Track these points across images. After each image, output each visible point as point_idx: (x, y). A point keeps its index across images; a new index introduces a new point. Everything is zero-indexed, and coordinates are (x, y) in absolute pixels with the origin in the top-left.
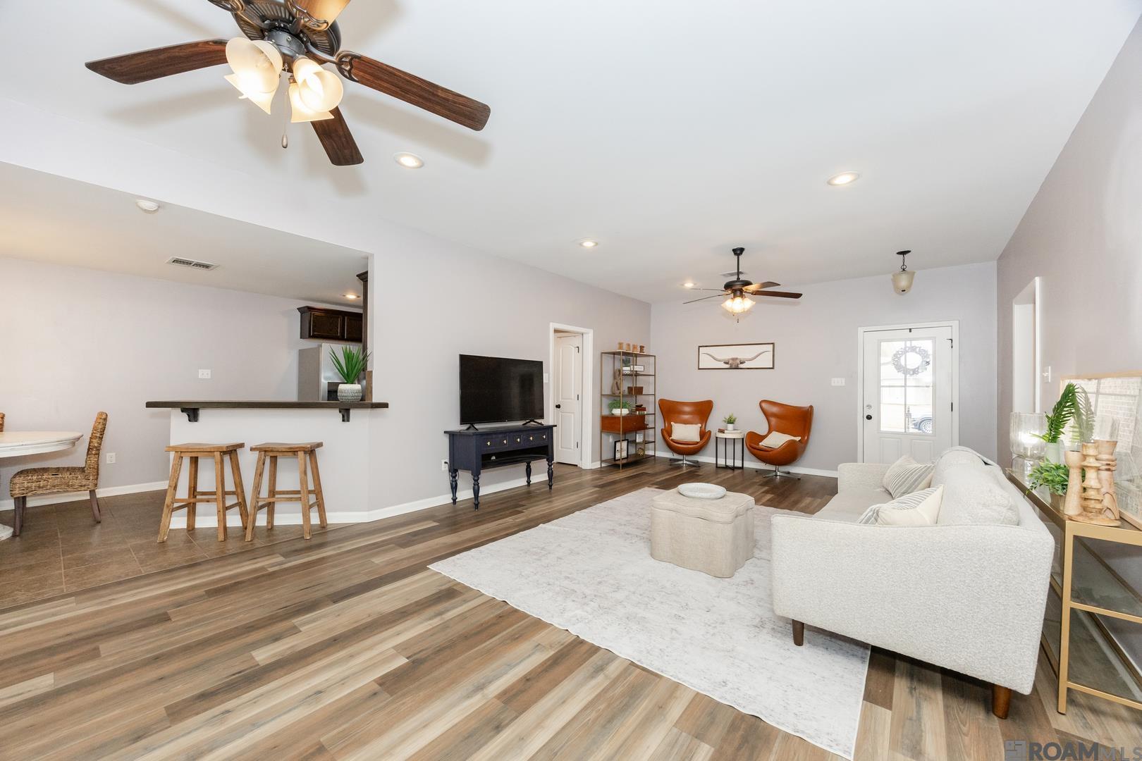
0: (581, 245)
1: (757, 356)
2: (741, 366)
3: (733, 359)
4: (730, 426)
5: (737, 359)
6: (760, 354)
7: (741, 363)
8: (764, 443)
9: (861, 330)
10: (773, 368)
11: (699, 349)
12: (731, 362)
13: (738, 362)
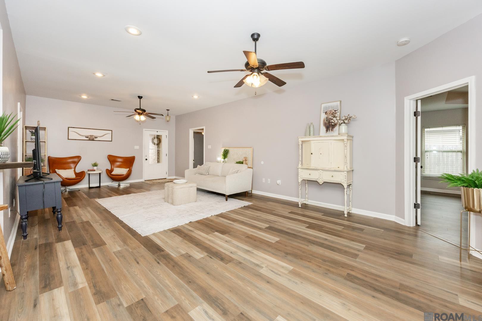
0: (94, 74)
1: (104, 135)
3: (91, 136)
4: (95, 168)
5: (93, 136)
6: (105, 134)
7: (95, 138)
8: (113, 173)
9: (144, 129)
10: (111, 141)
11: (68, 129)
12: (89, 137)
13: (94, 137)
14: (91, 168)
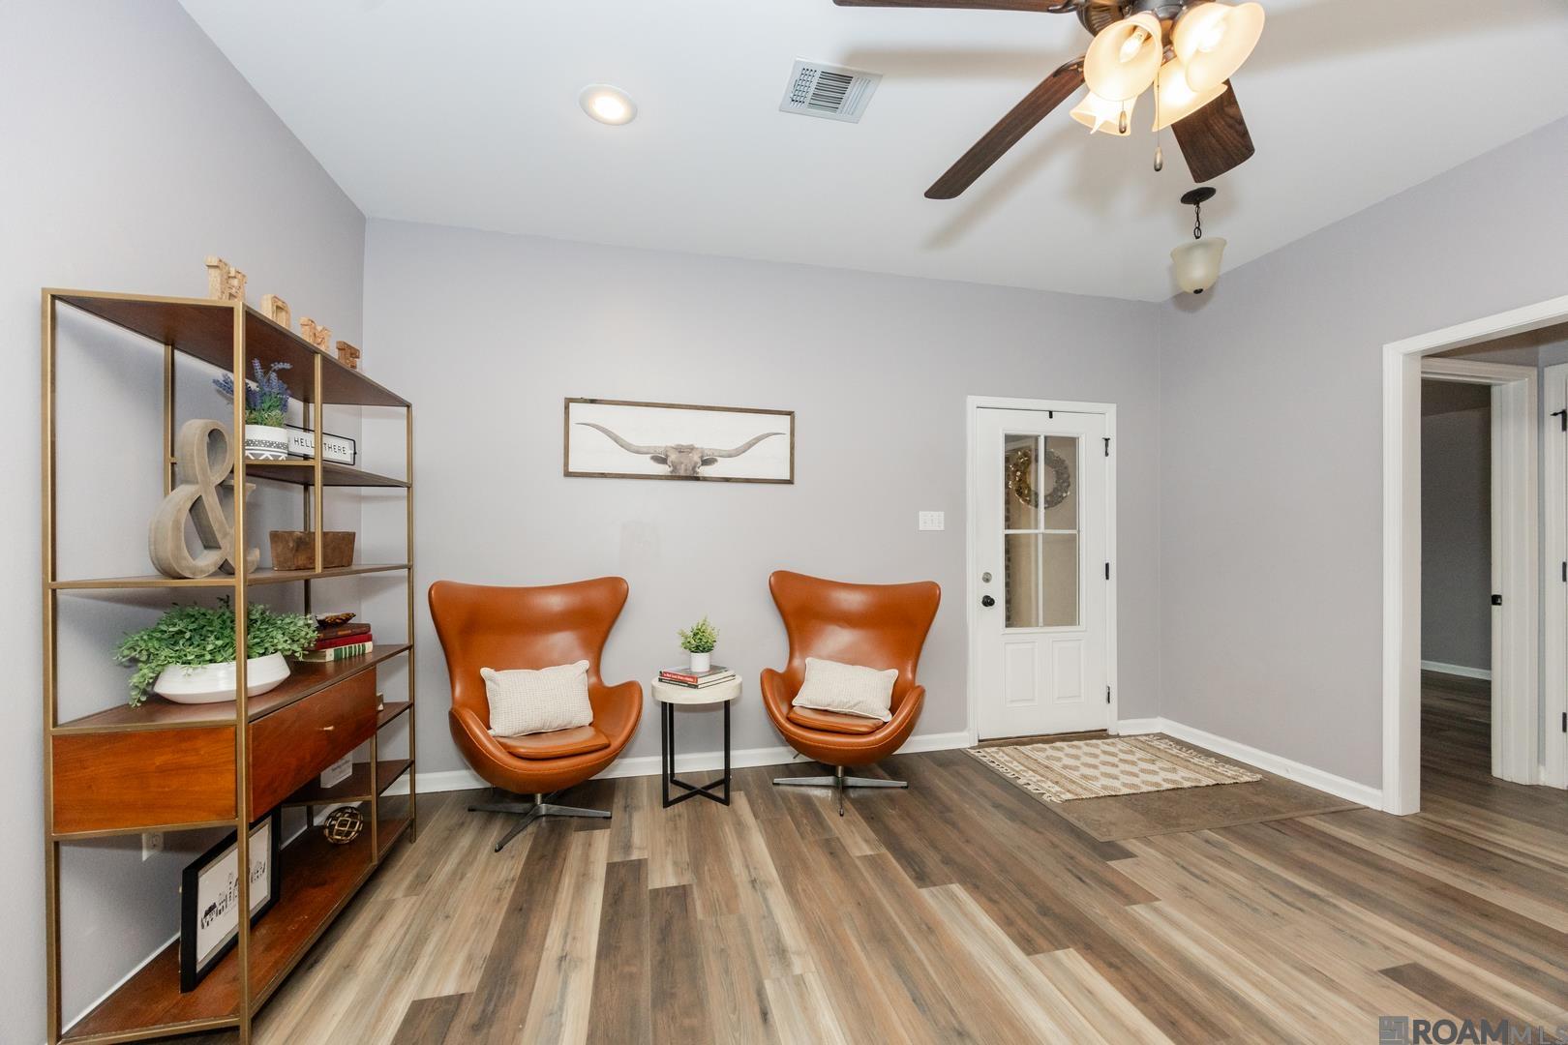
1: (750, 445)
2: (704, 471)
3: (680, 450)
5: (692, 449)
6: (757, 440)
7: (706, 462)
10: (790, 482)
11: (567, 408)
12: (673, 457)
13: (696, 458)
14: (676, 659)
